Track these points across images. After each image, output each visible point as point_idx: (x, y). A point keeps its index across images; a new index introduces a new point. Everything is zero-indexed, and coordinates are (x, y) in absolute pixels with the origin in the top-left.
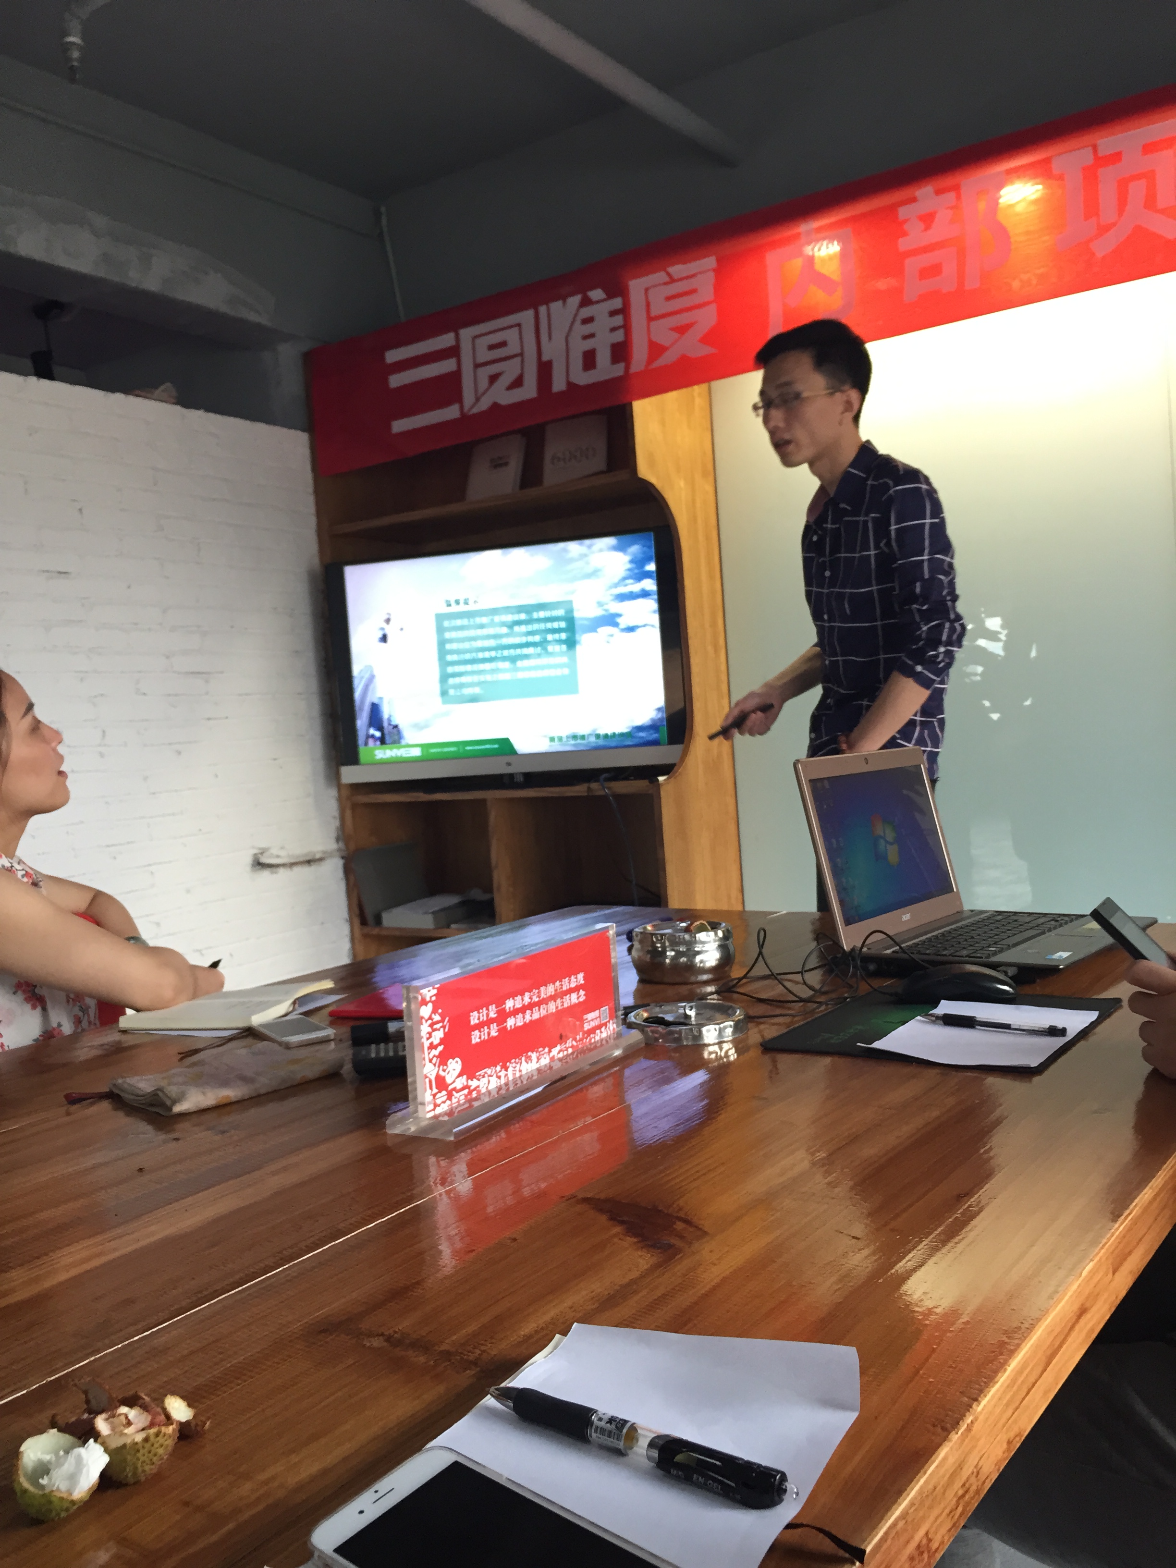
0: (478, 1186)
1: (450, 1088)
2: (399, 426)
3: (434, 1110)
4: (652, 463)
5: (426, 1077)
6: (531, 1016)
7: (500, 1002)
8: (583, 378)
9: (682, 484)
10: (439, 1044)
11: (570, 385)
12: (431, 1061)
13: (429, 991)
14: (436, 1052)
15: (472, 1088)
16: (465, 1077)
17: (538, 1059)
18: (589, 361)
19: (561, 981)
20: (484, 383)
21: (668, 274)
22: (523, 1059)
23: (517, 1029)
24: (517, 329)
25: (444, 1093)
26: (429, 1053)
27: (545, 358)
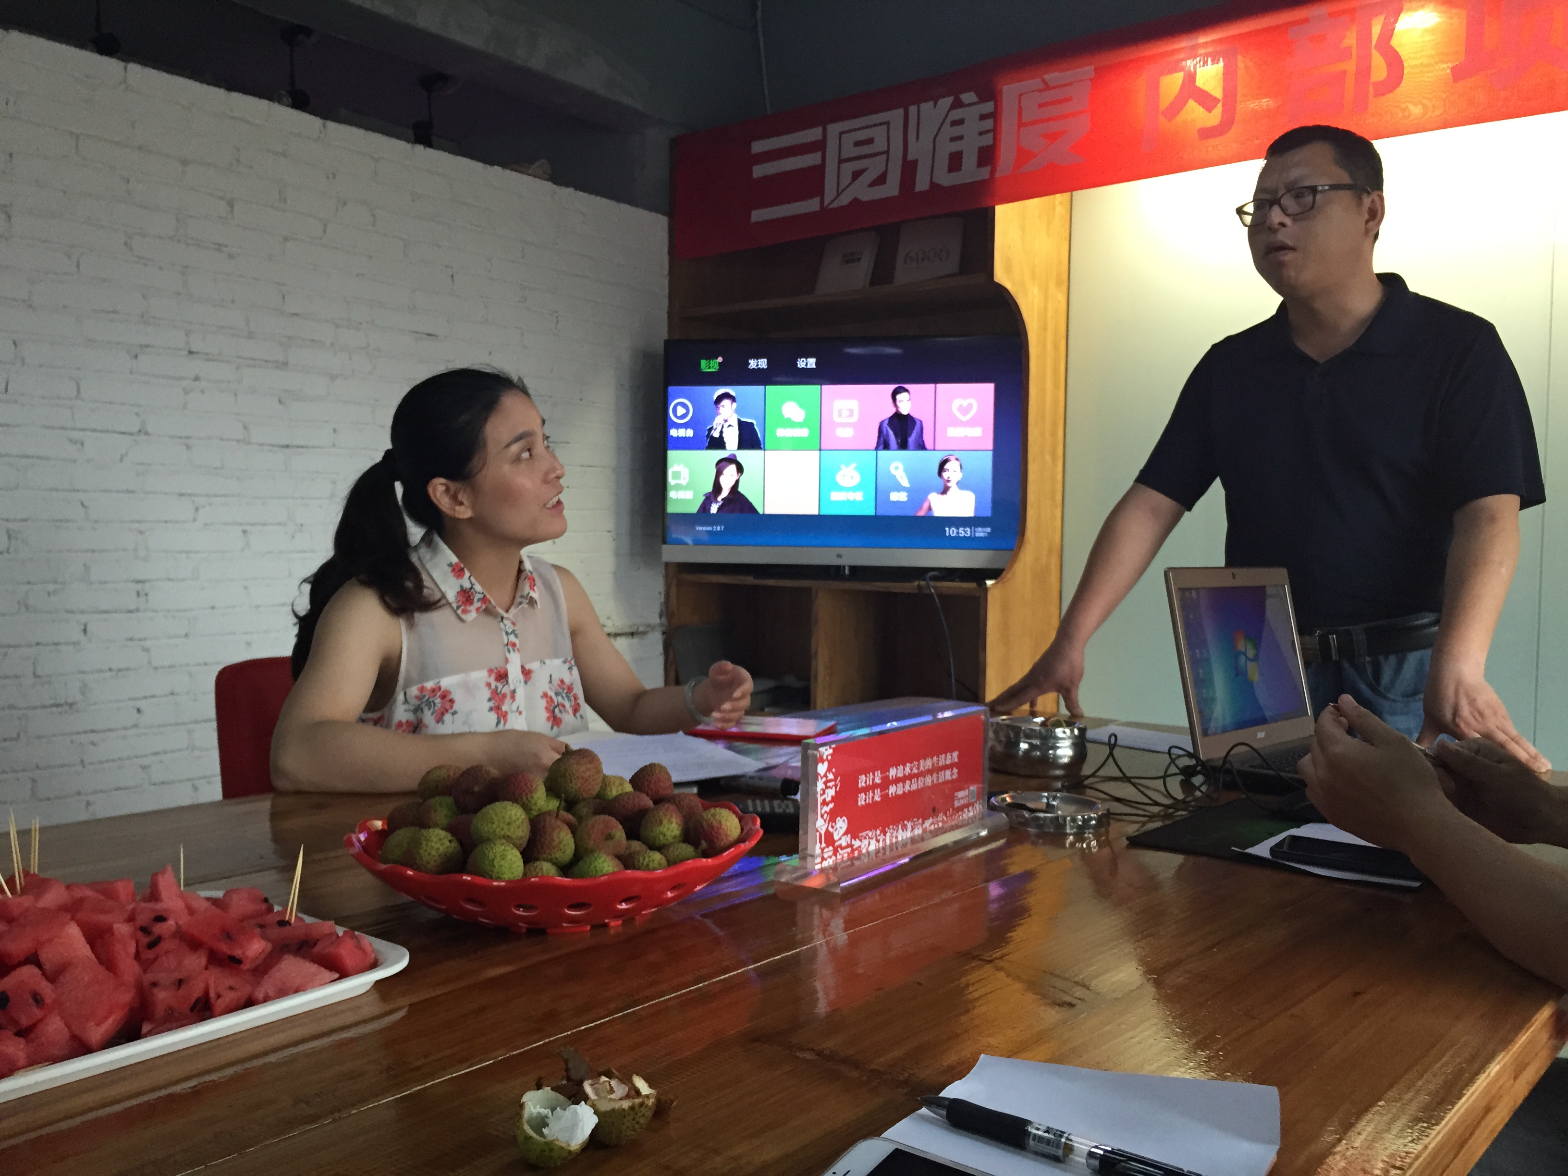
0: (853, 942)
1: (837, 844)
2: (758, 215)
3: (821, 863)
4: (1008, 269)
5: (817, 831)
6: (910, 786)
7: (885, 770)
8: (946, 179)
9: (1036, 291)
10: (831, 802)
11: (933, 185)
12: (822, 816)
13: (826, 750)
14: (827, 809)
15: (855, 847)
16: (849, 836)
17: (913, 829)
18: (955, 161)
19: (938, 757)
20: (846, 179)
21: (1044, 82)
22: (900, 826)
23: (897, 797)
24: (885, 127)
25: (831, 848)
26: (821, 809)
27: (910, 158)
